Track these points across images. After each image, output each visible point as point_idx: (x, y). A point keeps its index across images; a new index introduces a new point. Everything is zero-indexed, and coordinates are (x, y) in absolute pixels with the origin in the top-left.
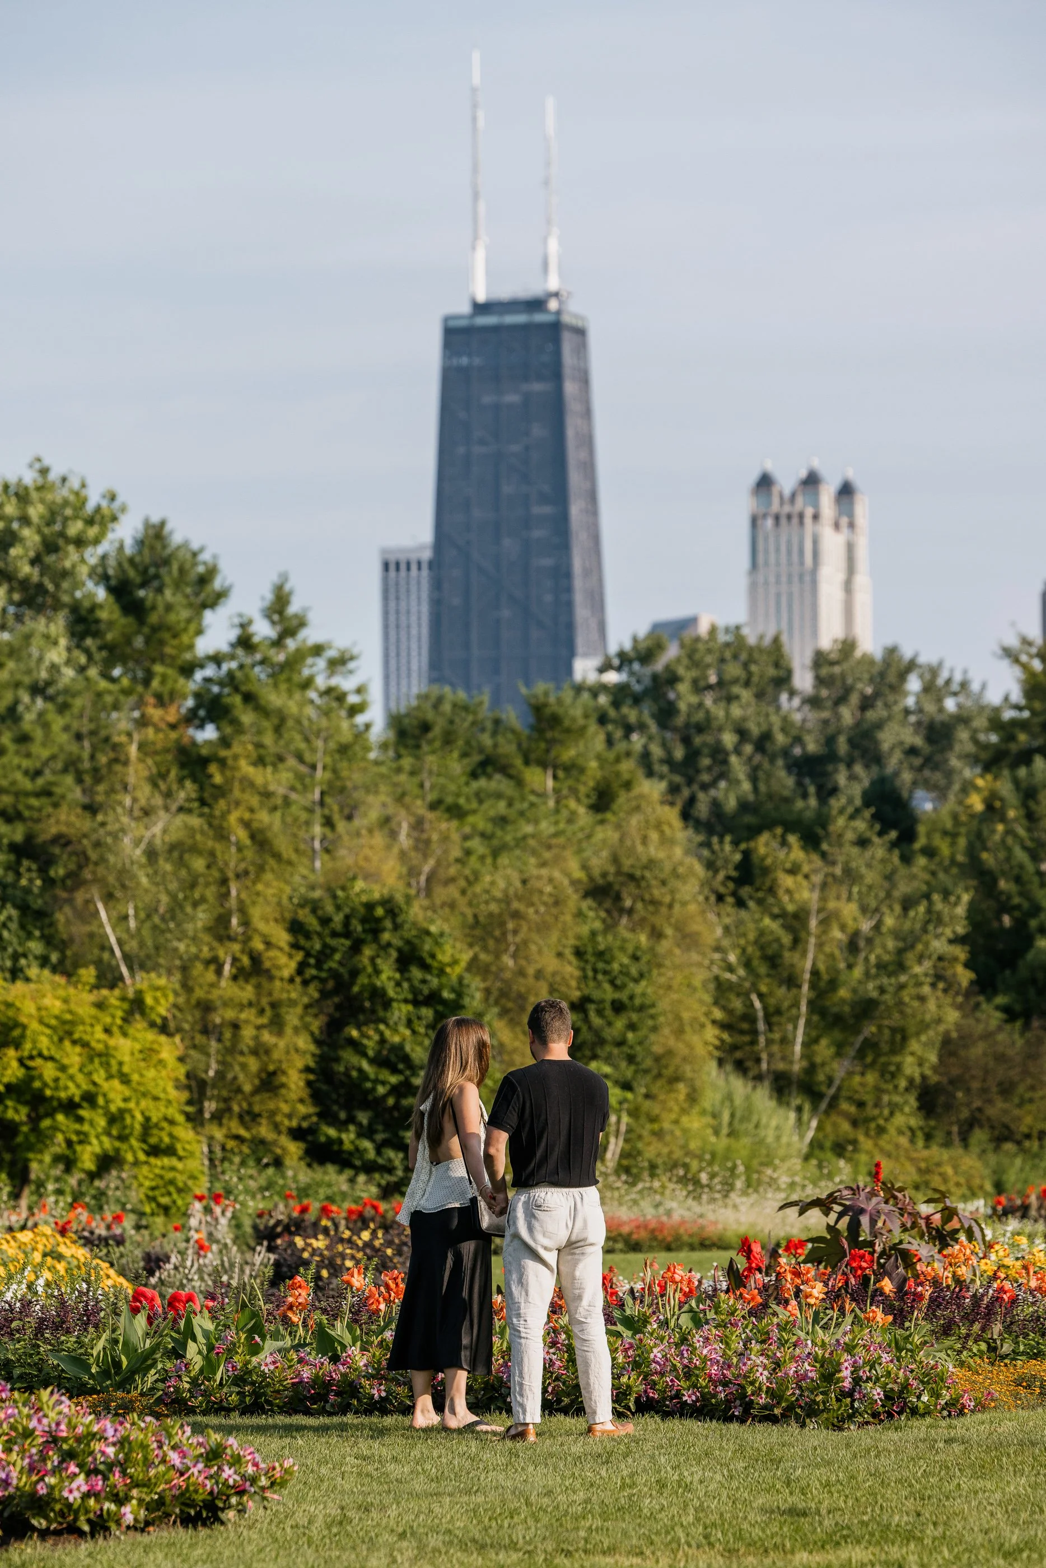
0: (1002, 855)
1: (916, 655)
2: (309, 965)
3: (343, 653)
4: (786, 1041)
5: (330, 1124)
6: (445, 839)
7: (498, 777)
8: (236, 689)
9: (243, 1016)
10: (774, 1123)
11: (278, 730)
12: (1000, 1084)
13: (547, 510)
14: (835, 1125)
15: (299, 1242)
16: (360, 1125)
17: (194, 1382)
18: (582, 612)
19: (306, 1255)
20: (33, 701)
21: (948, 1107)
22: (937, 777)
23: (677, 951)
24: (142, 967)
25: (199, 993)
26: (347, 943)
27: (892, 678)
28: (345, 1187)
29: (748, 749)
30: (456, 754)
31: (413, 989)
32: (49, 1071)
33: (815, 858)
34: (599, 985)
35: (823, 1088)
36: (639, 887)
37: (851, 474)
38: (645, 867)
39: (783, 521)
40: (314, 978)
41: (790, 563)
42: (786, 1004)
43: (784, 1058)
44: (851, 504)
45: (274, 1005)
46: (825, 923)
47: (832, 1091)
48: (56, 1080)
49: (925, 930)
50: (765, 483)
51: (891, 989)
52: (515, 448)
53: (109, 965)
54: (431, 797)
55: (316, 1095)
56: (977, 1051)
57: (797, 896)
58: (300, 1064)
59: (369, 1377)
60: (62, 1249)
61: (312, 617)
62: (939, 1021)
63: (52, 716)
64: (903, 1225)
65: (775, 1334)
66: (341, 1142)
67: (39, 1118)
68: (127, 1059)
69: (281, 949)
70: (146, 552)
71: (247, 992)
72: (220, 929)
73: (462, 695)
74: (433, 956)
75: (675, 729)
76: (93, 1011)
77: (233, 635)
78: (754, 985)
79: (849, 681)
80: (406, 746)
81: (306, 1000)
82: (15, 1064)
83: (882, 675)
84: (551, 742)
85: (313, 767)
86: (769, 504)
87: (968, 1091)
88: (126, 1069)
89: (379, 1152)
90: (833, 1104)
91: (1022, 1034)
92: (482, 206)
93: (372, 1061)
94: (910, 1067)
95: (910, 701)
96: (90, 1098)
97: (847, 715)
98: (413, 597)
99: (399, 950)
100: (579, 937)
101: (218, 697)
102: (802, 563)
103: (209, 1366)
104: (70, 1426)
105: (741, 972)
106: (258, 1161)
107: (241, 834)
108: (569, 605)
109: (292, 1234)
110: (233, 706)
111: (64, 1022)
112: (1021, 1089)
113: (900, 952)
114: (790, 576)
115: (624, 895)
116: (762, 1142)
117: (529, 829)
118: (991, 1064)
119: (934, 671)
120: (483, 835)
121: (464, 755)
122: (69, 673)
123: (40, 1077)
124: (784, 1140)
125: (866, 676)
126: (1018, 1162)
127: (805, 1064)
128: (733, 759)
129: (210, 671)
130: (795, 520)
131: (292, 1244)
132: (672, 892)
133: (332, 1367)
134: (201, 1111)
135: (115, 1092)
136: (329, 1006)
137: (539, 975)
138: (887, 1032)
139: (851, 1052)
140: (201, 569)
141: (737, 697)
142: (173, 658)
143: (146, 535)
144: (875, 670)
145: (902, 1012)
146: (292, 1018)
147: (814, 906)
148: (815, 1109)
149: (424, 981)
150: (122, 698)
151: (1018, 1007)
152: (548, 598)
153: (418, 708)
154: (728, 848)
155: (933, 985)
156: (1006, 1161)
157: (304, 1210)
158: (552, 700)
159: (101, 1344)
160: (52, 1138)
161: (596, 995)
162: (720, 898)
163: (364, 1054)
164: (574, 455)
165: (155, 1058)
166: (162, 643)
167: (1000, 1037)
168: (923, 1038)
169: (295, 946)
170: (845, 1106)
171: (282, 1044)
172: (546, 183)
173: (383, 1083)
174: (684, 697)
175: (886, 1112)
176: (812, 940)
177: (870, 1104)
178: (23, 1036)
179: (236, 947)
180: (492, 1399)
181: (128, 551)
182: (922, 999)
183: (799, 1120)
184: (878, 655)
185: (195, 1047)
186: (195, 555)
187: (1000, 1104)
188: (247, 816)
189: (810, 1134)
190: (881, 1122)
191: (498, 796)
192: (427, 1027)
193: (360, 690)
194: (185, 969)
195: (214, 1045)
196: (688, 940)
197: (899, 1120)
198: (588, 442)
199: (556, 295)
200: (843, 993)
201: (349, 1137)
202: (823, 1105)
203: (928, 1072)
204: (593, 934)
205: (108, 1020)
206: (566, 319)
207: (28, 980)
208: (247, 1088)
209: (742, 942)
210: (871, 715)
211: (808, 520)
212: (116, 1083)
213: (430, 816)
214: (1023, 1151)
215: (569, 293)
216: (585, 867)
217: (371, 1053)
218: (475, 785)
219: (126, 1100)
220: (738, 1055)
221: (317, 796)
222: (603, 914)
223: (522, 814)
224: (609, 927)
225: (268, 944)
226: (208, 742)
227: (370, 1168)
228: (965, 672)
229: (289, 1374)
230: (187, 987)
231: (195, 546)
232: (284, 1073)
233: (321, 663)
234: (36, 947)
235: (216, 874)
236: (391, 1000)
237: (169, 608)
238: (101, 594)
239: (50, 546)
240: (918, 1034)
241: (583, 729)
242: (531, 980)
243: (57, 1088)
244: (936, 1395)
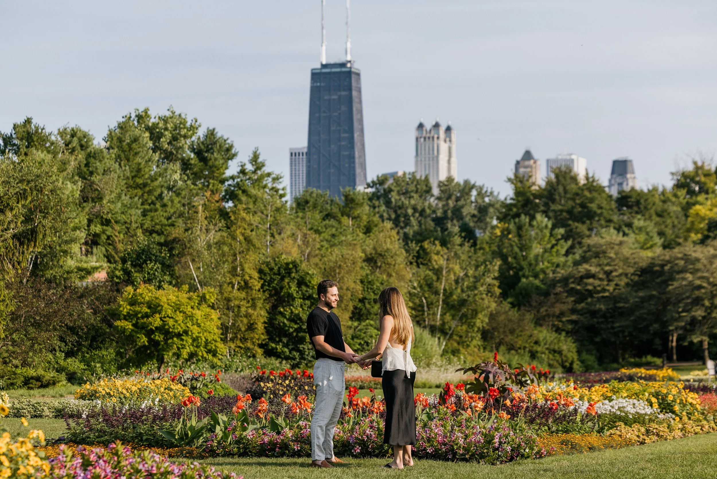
0: (510, 249)
1: (475, 182)
2: (265, 285)
3: (278, 176)
4: (434, 314)
5: (272, 343)
6: (314, 240)
7: (332, 220)
8: (240, 188)
9: (241, 303)
10: (430, 343)
11: (254, 203)
12: (510, 330)
13: (346, 135)
14: (452, 344)
15: (262, 384)
16: (284, 343)
17: (219, 443)
18: (358, 170)
19: (265, 389)
20: (168, 193)
21: (492, 338)
22: (482, 225)
23: (396, 281)
24: (205, 285)
25: (226, 295)
26: (279, 277)
27: (467, 190)
28: (278, 365)
29: (417, 215)
30: (318, 212)
31: (303, 294)
32: (171, 322)
33: (445, 249)
34: (369, 293)
35: (448, 331)
36: (383, 258)
37: (450, 123)
38: (385, 251)
39: (427, 139)
40: (267, 290)
41: (429, 154)
42: (435, 301)
43: (433, 320)
44: (450, 133)
45: (253, 299)
46: (449, 272)
47: (451, 332)
48: (174, 325)
49: (484, 275)
50: (421, 126)
51: (472, 296)
52: (335, 114)
53: (194, 284)
54: (309, 226)
55: (268, 332)
56: (502, 318)
57: (438, 263)
58: (262, 321)
59: (293, 441)
60: (172, 387)
61: (267, 163)
62: (488, 307)
63: (174, 198)
64: (506, 378)
65: (464, 423)
66: (277, 349)
67: (168, 339)
68: (199, 318)
69: (255, 279)
70: (208, 139)
71: (243, 295)
72: (233, 272)
73: (320, 191)
74: (310, 282)
75: (391, 208)
76: (187, 300)
77: (239, 169)
78: (423, 294)
79: (452, 191)
80: (300, 209)
81: (264, 297)
82: (159, 320)
83: (463, 189)
84: (351, 208)
85: (267, 216)
86: (422, 134)
87: (499, 332)
88: (199, 322)
89: (290, 353)
90: (451, 337)
91: (517, 312)
92: (324, 31)
93: (288, 320)
94: (478, 323)
95: (473, 199)
96: (186, 332)
97: (451, 203)
98: (301, 165)
99: (298, 280)
100: (362, 276)
101: (233, 191)
102: (433, 153)
103: (225, 436)
104: (158, 468)
105: (419, 290)
106: (247, 355)
107: (240, 238)
108: (354, 168)
109: (259, 381)
110: (239, 194)
111: (177, 305)
112: (517, 331)
113: (475, 282)
114: (429, 158)
115: (378, 261)
116: (426, 350)
117: (343, 238)
118: (507, 323)
119: (481, 188)
120: (327, 240)
121: (321, 212)
122: (180, 183)
123: (168, 324)
124: (434, 349)
125: (457, 190)
126: (516, 357)
127: (441, 322)
128: (412, 218)
129: (230, 182)
130: (431, 139)
131: (260, 385)
132: (395, 260)
133: (277, 437)
134: (226, 337)
135: (195, 330)
136: (273, 300)
137: (348, 289)
138: (470, 311)
139: (458, 318)
140: (227, 146)
141: (413, 197)
142: (217, 177)
143: (208, 134)
144: (461, 188)
145: (476, 304)
146: (259, 304)
147: (445, 267)
148: (444, 339)
149: (307, 291)
150: (199, 191)
151: (515, 303)
152: (347, 165)
153: (304, 195)
154: (414, 245)
155: (487, 295)
156: (512, 357)
157: (264, 373)
158: (351, 193)
159: (180, 426)
160: (172, 346)
161: (368, 297)
162: (411, 263)
163: (285, 317)
164: (355, 117)
165: (210, 318)
166: (213, 172)
167: (510, 313)
168: (483, 313)
169: (260, 278)
170: (455, 337)
171: (256, 313)
172: (347, 23)
173: (292, 328)
174: (394, 197)
175: (470, 339)
176: (444, 278)
177: (464, 337)
178: (162, 310)
179: (239, 278)
180: (345, 451)
181: (202, 139)
182: (483, 299)
183: (439, 342)
184: (462, 183)
185: (224, 314)
186: (225, 141)
187: (510, 337)
188: (243, 231)
189: (443, 347)
190: (468, 343)
191: (333, 227)
192: (308, 307)
193: (283, 189)
194: (221, 286)
195: (231, 314)
196: (401, 278)
197: (475, 342)
198: (360, 112)
199: (350, 62)
200: (455, 297)
201: (279, 347)
202: (448, 337)
203: (485, 325)
204: (367, 275)
205: (193, 304)
206: (353, 70)
207: (164, 289)
208: (243, 329)
209: (419, 279)
210: (460, 203)
211: (435, 139)
212: (195, 327)
213: (308, 232)
214: (518, 353)
215: (354, 62)
216: (364, 251)
217: (287, 317)
218: (324, 223)
219: (198, 333)
220: (418, 319)
221: (268, 226)
222: (370, 268)
223: (341, 233)
224: (372, 273)
225: (251, 277)
226: (229, 207)
227: (287, 358)
228: (492, 188)
229: (259, 439)
230: (221, 293)
231: (225, 137)
232: (256, 324)
233: (270, 179)
234: (167, 278)
235: (232, 252)
236: (295, 298)
237: (216, 159)
238: (192, 155)
239: (175, 138)
240: (481, 312)
241: (363, 203)
242: (345, 291)
243: (174, 329)
244: (532, 449)
